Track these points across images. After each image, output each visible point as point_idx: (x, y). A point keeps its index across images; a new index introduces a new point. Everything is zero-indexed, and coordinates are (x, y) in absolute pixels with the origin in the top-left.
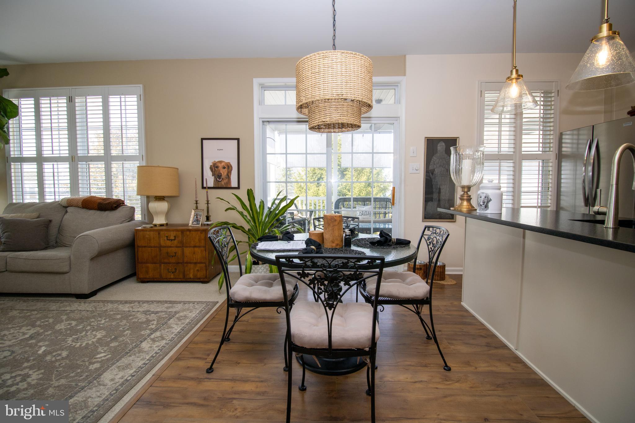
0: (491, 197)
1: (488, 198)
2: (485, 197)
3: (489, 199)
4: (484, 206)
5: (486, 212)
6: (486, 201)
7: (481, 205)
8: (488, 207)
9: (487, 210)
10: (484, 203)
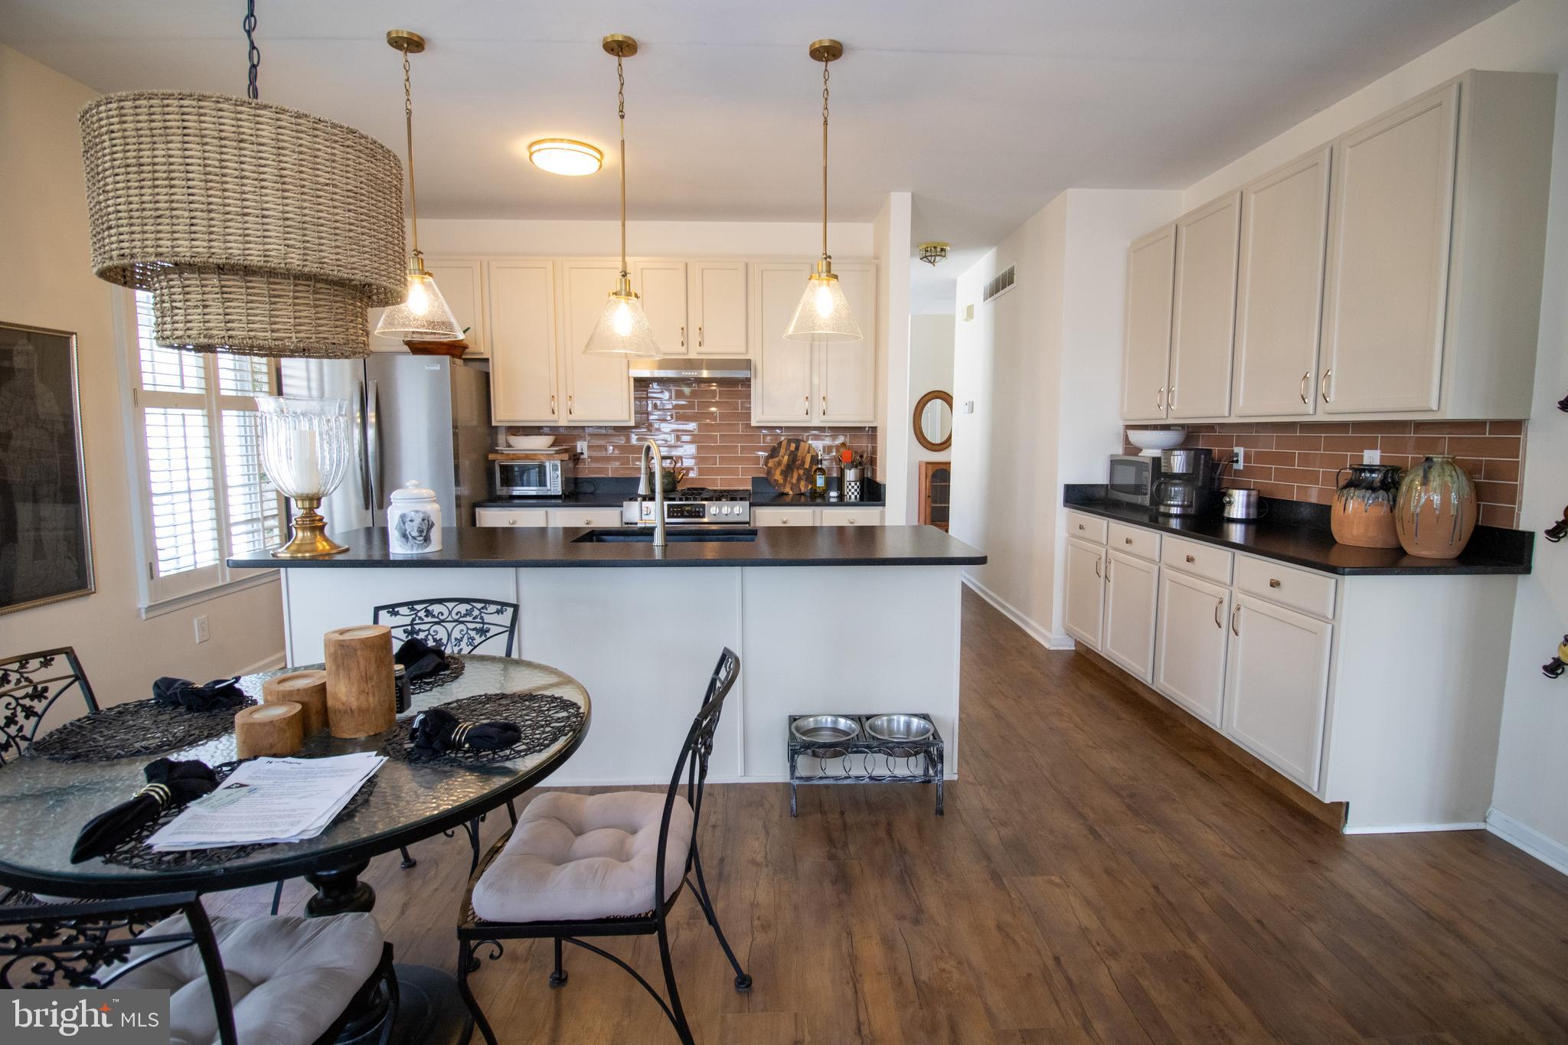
0: (433, 519)
1: (428, 521)
2: (423, 520)
3: (430, 523)
4: (421, 538)
5: (427, 550)
6: (425, 528)
7: (414, 538)
8: (430, 540)
9: (427, 547)
10: (421, 531)
